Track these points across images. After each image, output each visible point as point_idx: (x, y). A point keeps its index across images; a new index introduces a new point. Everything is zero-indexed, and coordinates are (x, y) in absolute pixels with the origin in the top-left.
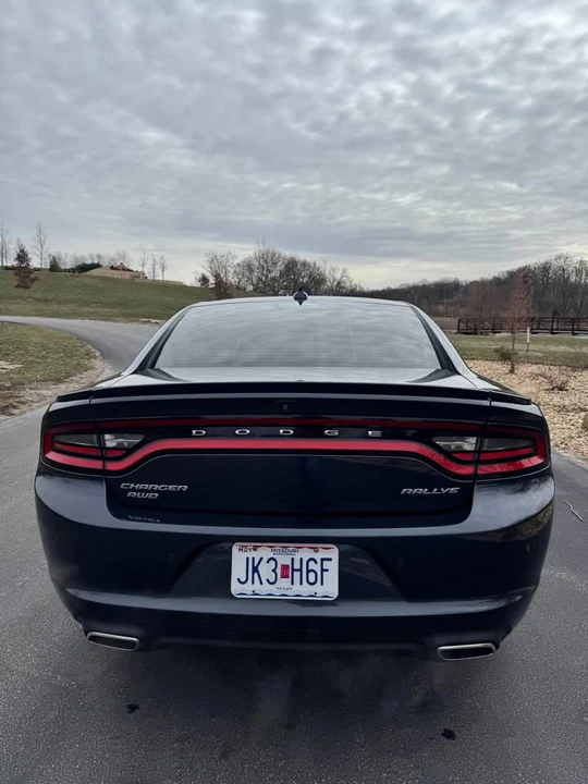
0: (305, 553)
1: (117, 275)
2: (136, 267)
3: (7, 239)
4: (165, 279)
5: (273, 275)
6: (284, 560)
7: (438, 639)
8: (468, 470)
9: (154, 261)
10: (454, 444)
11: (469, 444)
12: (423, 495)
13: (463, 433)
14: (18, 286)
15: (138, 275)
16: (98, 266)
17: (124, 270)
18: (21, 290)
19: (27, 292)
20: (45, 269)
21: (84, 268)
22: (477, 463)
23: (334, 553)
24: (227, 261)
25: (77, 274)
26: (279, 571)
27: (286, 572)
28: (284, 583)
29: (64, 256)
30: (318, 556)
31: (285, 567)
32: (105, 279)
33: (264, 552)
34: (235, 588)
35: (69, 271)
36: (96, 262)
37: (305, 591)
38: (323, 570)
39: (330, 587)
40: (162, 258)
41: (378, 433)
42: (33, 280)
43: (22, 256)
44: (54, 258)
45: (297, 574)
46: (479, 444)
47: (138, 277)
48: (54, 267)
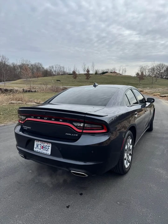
0: (46, 144)
1: (112, 74)
2: (118, 72)
3: (85, 67)
4: (126, 75)
5: (162, 71)
6: (42, 145)
7: (71, 169)
8: (81, 131)
9: (123, 70)
10: (79, 125)
11: (82, 125)
12: (70, 135)
13: (81, 122)
14: (86, 79)
15: (118, 74)
16: (107, 72)
17: (114, 73)
18: (87, 80)
19: (89, 80)
20: (93, 74)
21: (104, 73)
22: (83, 129)
23: (50, 145)
24: (146, 68)
25: (101, 75)
26: (41, 147)
27: (43, 147)
28: (42, 149)
29: (99, 70)
30: (48, 145)
31: (42, 146)
32: (109, 76)
33: (39, 143)
34: (35, 149)
35: (100, 74)
36: (107, 71)
37: (45, 152)
38: (48, 148)
39: (49, 152)
40: (125, 69)
41: (62, 120)
42: (90, 77)
43: (88, 71)
44: (96, 71)
45: (44, 148)
46: (84, 125)
47: (118, 75)
48: (96, 73)
